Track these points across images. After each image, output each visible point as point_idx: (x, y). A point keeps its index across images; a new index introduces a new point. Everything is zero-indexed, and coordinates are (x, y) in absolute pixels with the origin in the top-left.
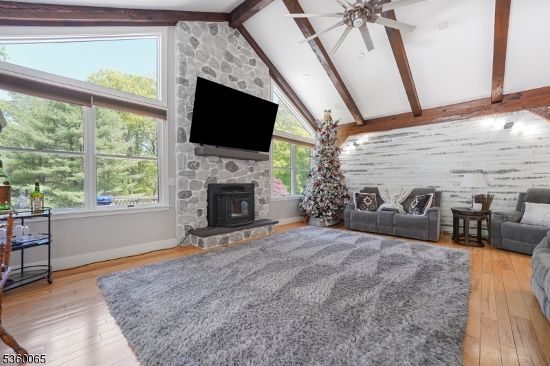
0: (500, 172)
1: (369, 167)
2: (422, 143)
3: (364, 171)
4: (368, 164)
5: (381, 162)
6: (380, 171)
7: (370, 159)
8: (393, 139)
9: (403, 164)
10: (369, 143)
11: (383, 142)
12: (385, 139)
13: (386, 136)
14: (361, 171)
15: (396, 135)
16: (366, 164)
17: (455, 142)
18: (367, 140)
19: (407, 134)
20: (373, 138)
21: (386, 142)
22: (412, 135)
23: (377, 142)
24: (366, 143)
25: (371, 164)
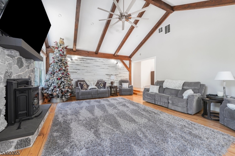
0: (116, 75)
1: (78, 71)
2: (98, 64)
3: (75, 72)
4: (77, 69)
5: (83, 69)
6: (82, 73)
7: (78, 67)
8: (88, 60)
9: (91, 71)
10: (78, 60)
11: (84, 61)
12: (85, 60)
13: (85, 58)
14: (74, 72)
15: (89, 59)
16: (76, 69)
17: (106, 65)
18: (77, 59)
19: (93, 59)
20: (79, 58)
21: (85, 61)
22: (95, 60)
23: (81, 61)
24: (76, 60)
25: (79, 70)
